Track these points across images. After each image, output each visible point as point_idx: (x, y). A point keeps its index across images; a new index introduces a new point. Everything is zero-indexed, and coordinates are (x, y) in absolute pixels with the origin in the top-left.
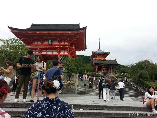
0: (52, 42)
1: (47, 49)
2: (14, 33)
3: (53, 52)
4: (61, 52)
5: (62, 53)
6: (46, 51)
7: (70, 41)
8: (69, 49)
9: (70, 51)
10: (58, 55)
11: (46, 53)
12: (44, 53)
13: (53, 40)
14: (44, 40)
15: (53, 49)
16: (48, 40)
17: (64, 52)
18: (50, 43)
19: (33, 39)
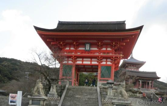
0: (90, 47)
1: (83, 57)
2: (41, 35)
3: (91, 61)
4: (102, 62)
5: (104, 63)
6: (81, 59)
7: (115, 46)
8: (115, 57)
9: (115, 60)
10: (98, 66)
11: (83, 62)
12: (79, 62)
13: (92, 45)
14: (78, 45)
15: (91, 58)
16: (84, 45)
17: (106, 61)
18: (87, 49)
19: (65, 44)
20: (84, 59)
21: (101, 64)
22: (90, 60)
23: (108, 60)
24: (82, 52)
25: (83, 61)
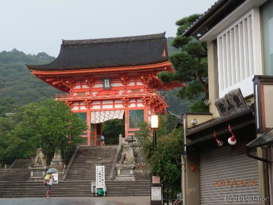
0: (110, 83)
1: (101, 100)
4: (130, 104)
5: (133, 106)
6: (99, 103)
7: (146, 79)
8: (146, 98)
9: (147, 101)
11: (101, 107)
12: (96, 107)
13: (112, 80)
15: (114, 100)
17: (136, 103)
18: (106, 86)
19: (73, 81)
20: (103, 103)
21: (129, 107)
22: (112, 102)
23: (139, 101)
24: (100, 91)
25: (101, 105)
